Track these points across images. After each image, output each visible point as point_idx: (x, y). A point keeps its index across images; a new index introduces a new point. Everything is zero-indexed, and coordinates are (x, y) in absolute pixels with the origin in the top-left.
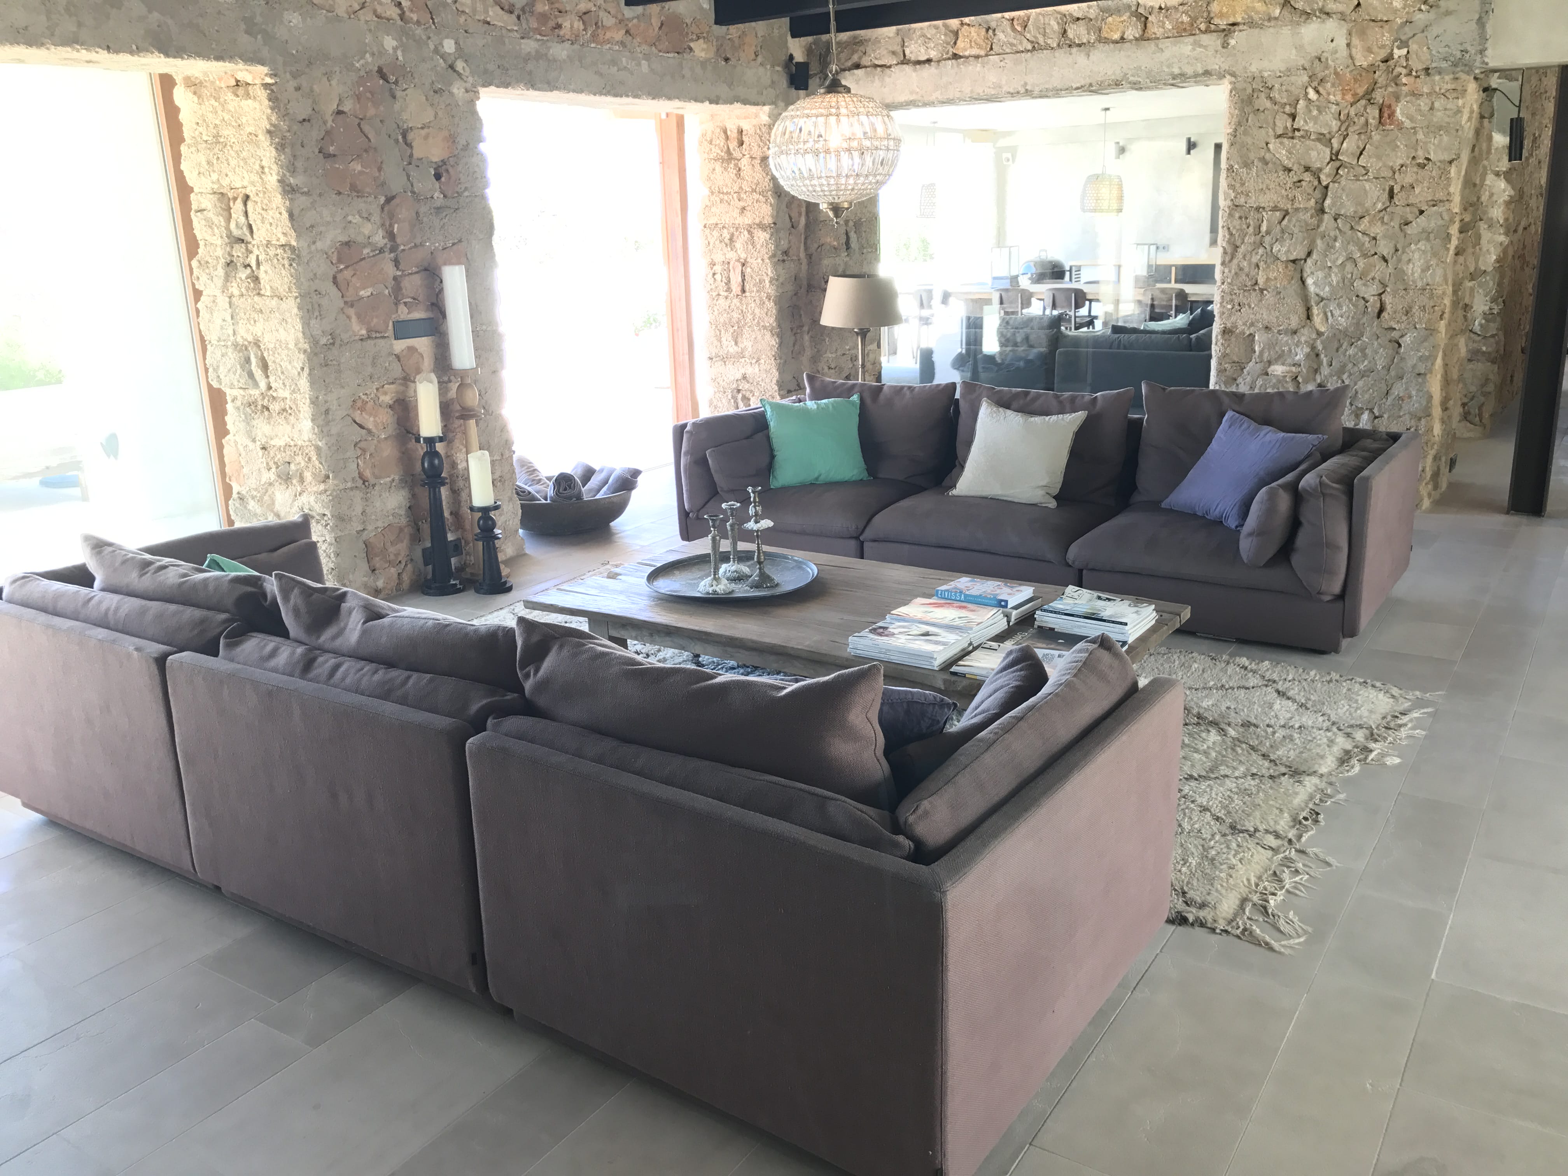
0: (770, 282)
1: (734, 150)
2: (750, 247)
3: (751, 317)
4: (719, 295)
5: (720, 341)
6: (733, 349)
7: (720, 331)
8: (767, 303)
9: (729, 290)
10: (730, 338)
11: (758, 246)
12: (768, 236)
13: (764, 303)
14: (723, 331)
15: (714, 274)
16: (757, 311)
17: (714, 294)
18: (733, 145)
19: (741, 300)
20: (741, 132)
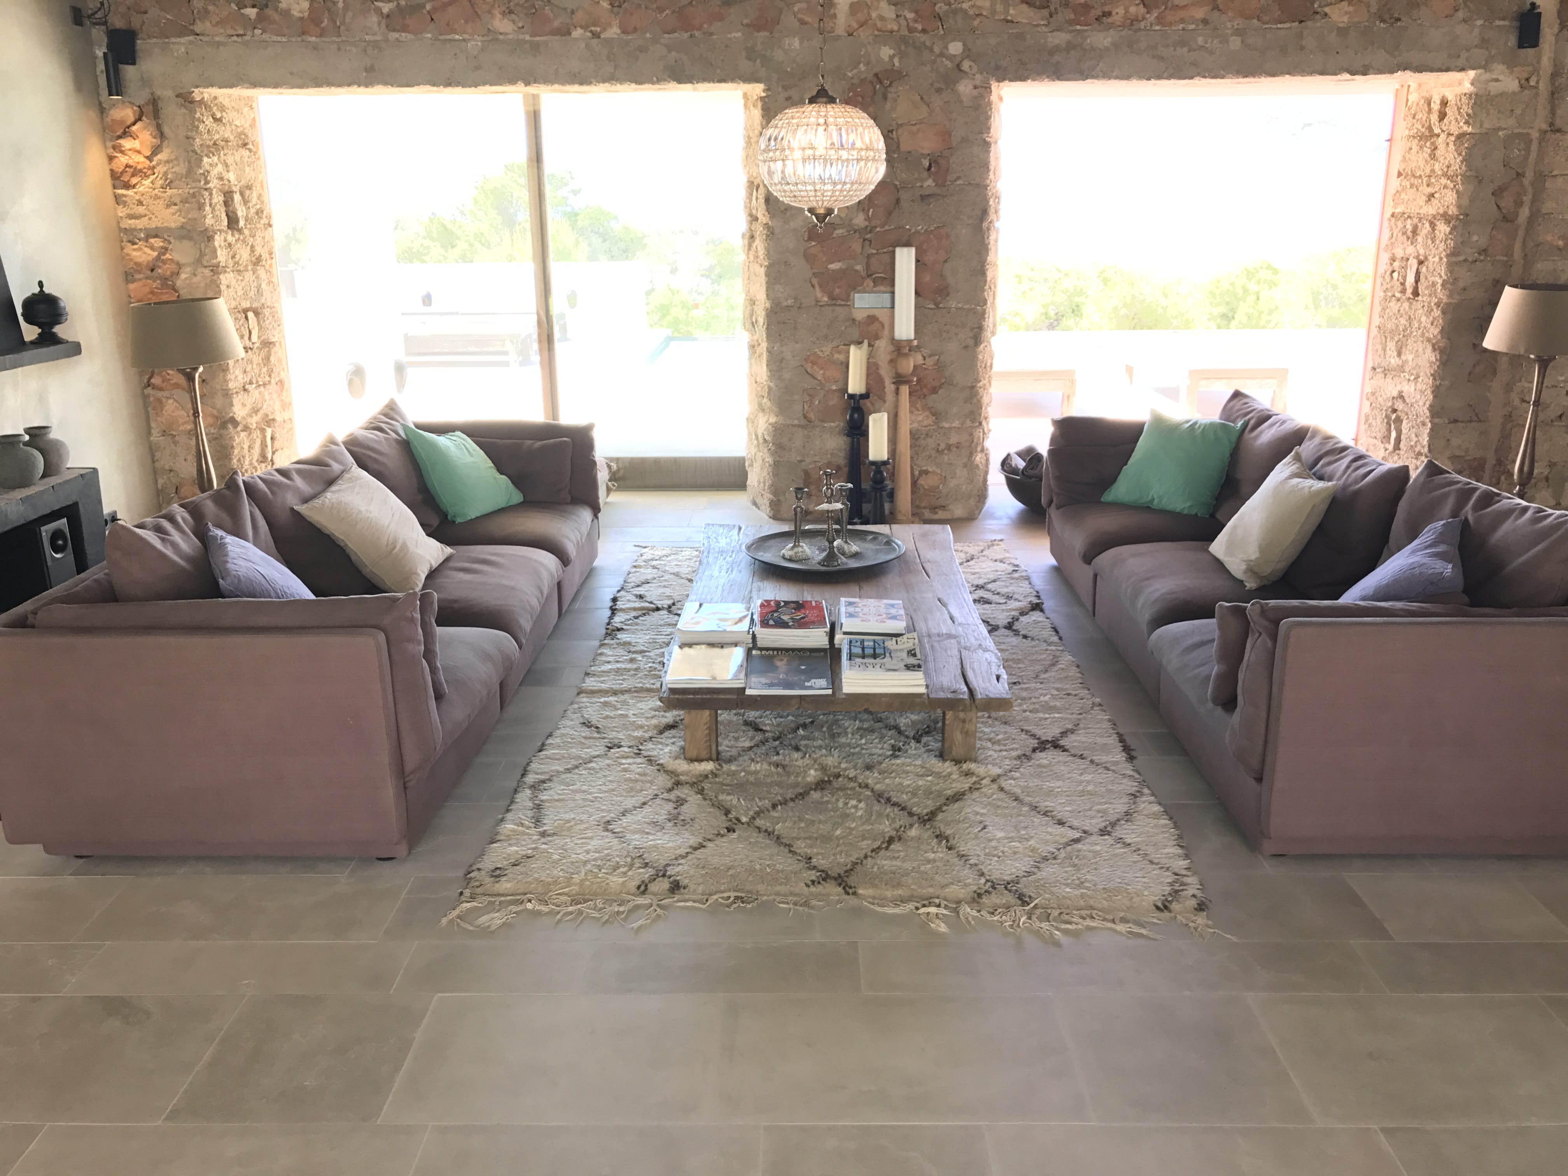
0: (1442, 285)
1: (1435, 124)
2: (1430, 242)
3: (1417, 325)
4: (1394, 296)
5: (1384, 350)
6: (1394, 361)
7: (1386, 338)
8: (1435, 310)
9: (1403, 291)
10: (1393, 348)
11: (1437, 242)
12: (1448, 230)
13: (1432, 310)
14: (1388, 340)
15: (1393, 271)
16: (1424, 319)
17: (1390, 294)
18: (1434, 117)
19: (1411, 304)
20: (1444, 103)
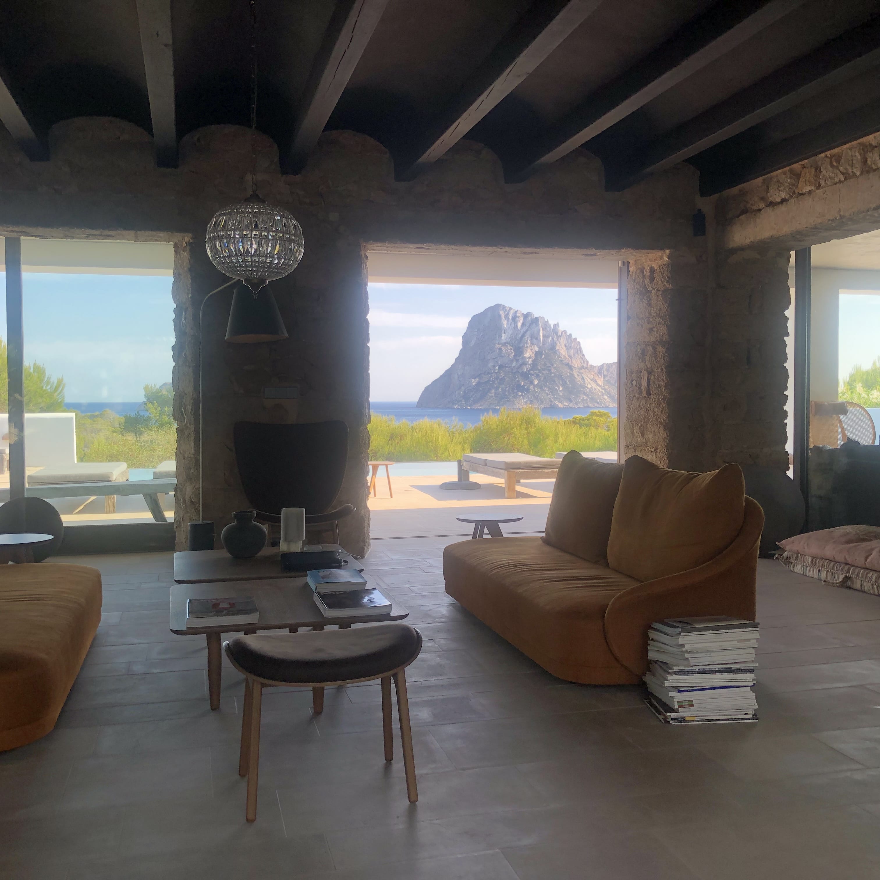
0: (665, 386)
1: (648, 285)
2: (654, 359)
3: (652, 414)
4: (635, 396)
5: (633, 433)
6: (640, 440)
7: (633, 425)
8: (662, 403)
9: (641, 393)
10: (638, 431)
11: (659, 359)
12: (664, 350)
13: (661, 403)
14: (635, 425)
15: (632, 381)
16: (656, 409)
17: (632, 396)
18: (647, 281)
19: (647, 400)
20: (652, 270)
